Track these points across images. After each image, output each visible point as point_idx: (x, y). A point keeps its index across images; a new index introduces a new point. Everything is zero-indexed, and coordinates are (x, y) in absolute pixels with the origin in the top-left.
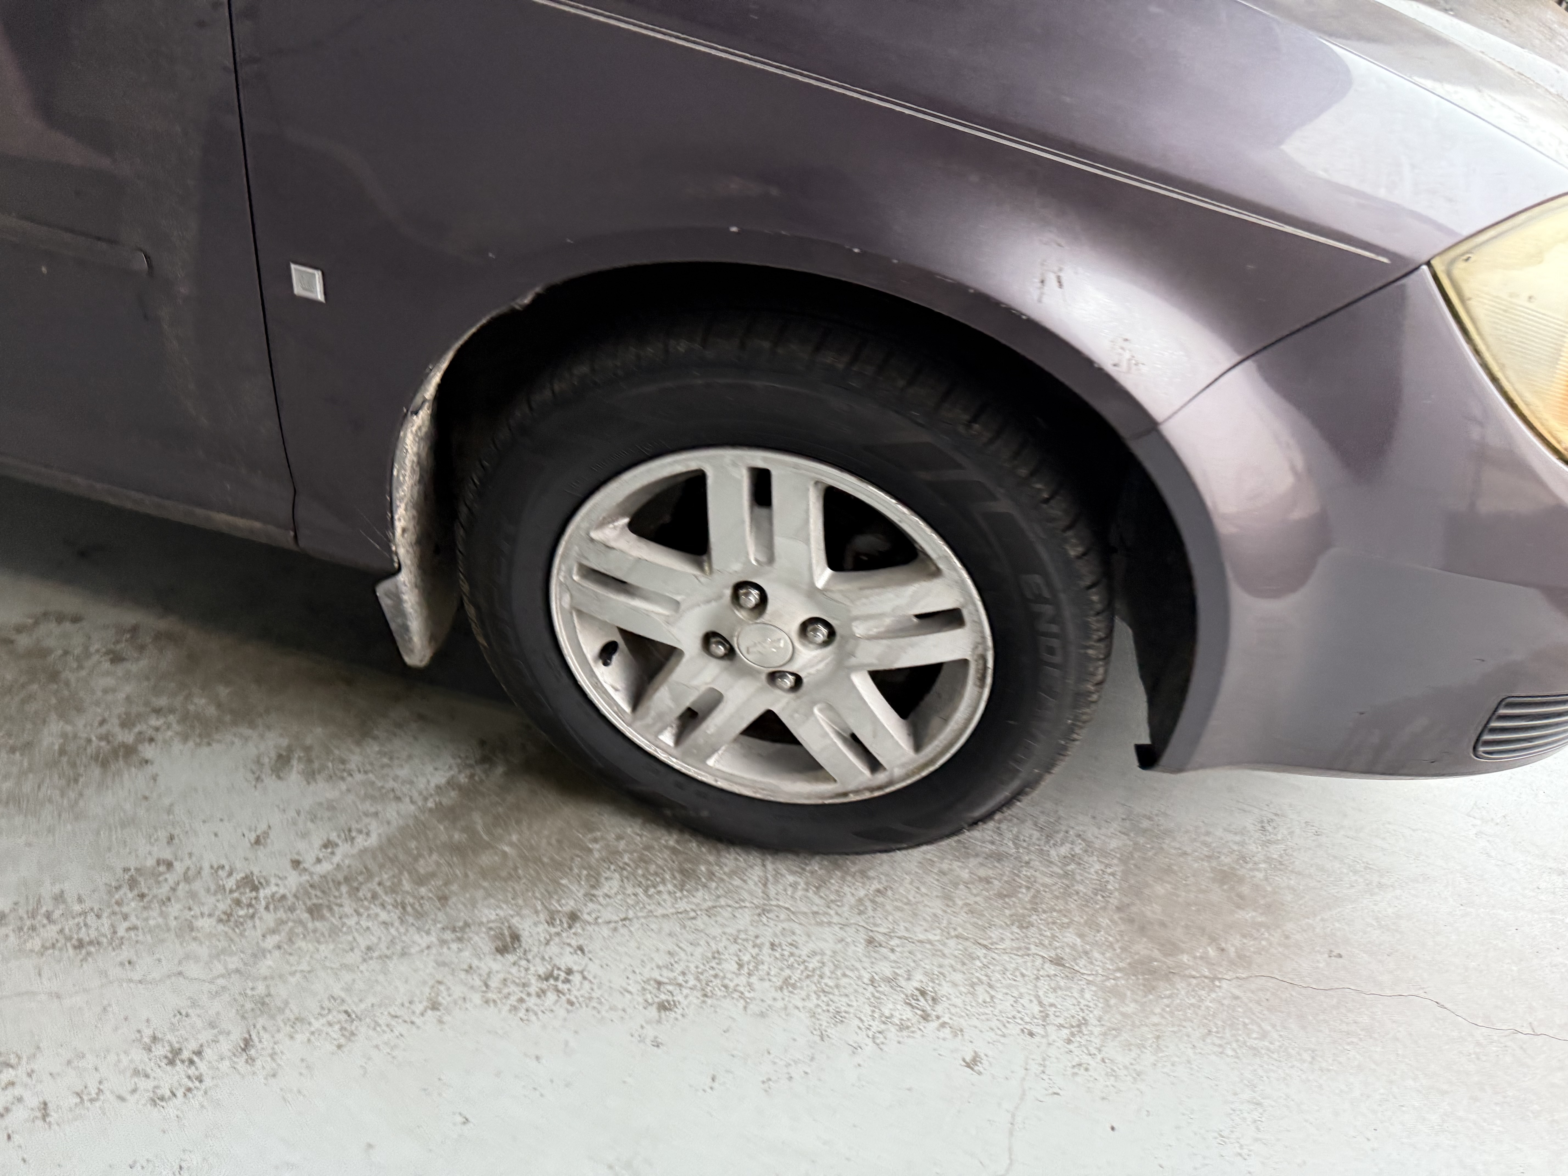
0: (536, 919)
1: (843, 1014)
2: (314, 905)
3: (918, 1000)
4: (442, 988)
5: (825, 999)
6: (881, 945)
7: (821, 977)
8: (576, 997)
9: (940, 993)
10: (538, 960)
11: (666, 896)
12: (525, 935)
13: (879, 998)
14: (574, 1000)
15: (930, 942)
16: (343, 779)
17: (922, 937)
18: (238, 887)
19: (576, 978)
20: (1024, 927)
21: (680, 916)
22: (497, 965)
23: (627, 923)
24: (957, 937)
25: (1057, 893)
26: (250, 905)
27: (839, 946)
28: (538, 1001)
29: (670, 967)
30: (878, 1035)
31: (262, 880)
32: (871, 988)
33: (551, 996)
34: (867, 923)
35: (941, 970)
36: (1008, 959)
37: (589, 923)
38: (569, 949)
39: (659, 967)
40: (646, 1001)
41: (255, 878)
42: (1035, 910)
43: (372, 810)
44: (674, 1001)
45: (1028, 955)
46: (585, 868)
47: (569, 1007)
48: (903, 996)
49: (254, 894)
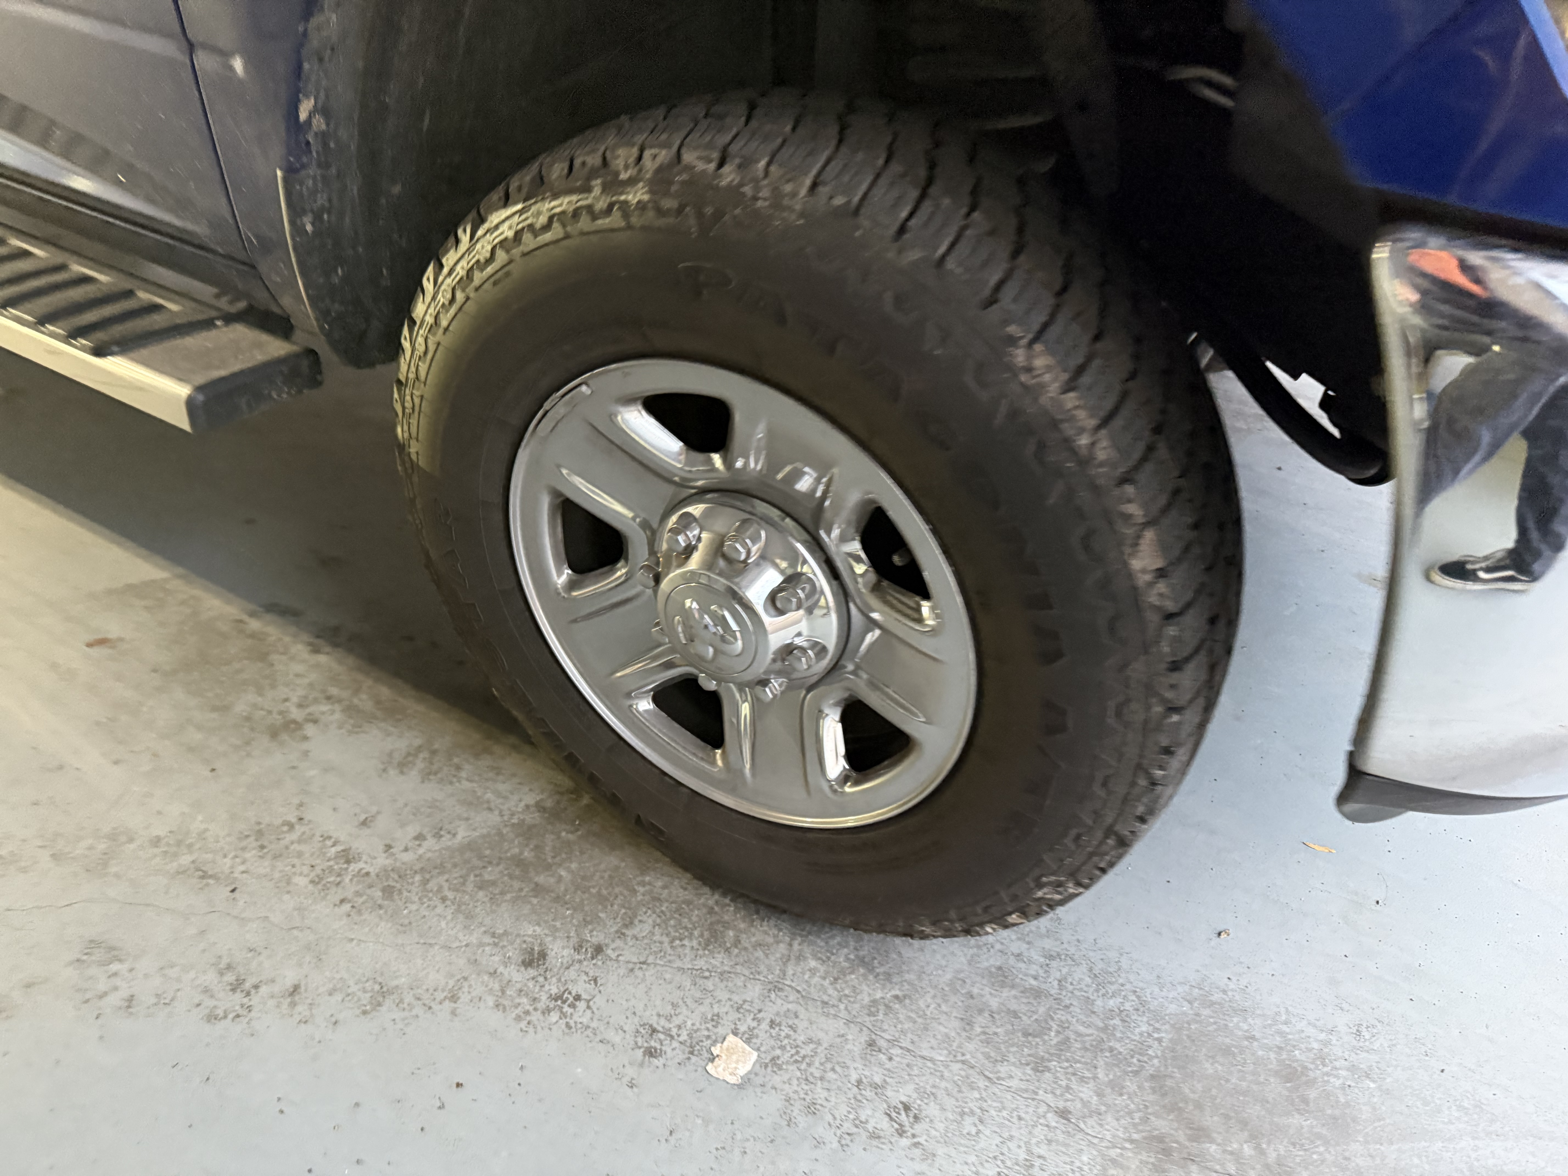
0: (566, 944)
1: (818, 1107)
2: (389, 886)
3: (898, 1113)
4: (466, 984)
5: (806, 1087)
6: (880, 1051)
7: (809, 1065)
8: (576, 1023)
9: (924, 1113)
10: (554, 980)
11: (687, 951)
12: (551, 954)
13: (860, 1101)
14: (573, 1025)
15: (932, 1060)
16: (451, 783)
17: (925, 1053)
18: (336, 858)
19: (581, 1005)
20: (1038, 1071)
21: (694, 972)
22: (518, 976)
23: (644, 966)
24: (963, 1062)
25: (1088, 1045)
26: (339, 875)
27: (839, 1040)
28: (541, 1018)
29: (669, 1018)
30: (846, 1136)
31: (356, 856)
32: (855, 1089)
33: (554, 1017)
34: (874, 1026)
35: (934, 1090)
36: (1009, 1097)
37: (611, 959)
38: (585, 978)
39: (659, 1015)
40: (636, 1043)
41: (351, 852)
42: (1059, 1056)
43: (465, 815)
44: (661, 1050)
45: (1033, 1099)
46: (624, 907)
47: (567, 1031)
48: (885, 1106)
49: (345, 866)
